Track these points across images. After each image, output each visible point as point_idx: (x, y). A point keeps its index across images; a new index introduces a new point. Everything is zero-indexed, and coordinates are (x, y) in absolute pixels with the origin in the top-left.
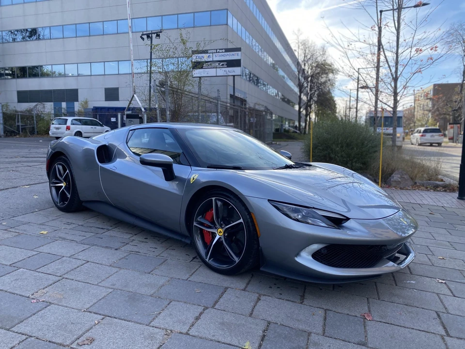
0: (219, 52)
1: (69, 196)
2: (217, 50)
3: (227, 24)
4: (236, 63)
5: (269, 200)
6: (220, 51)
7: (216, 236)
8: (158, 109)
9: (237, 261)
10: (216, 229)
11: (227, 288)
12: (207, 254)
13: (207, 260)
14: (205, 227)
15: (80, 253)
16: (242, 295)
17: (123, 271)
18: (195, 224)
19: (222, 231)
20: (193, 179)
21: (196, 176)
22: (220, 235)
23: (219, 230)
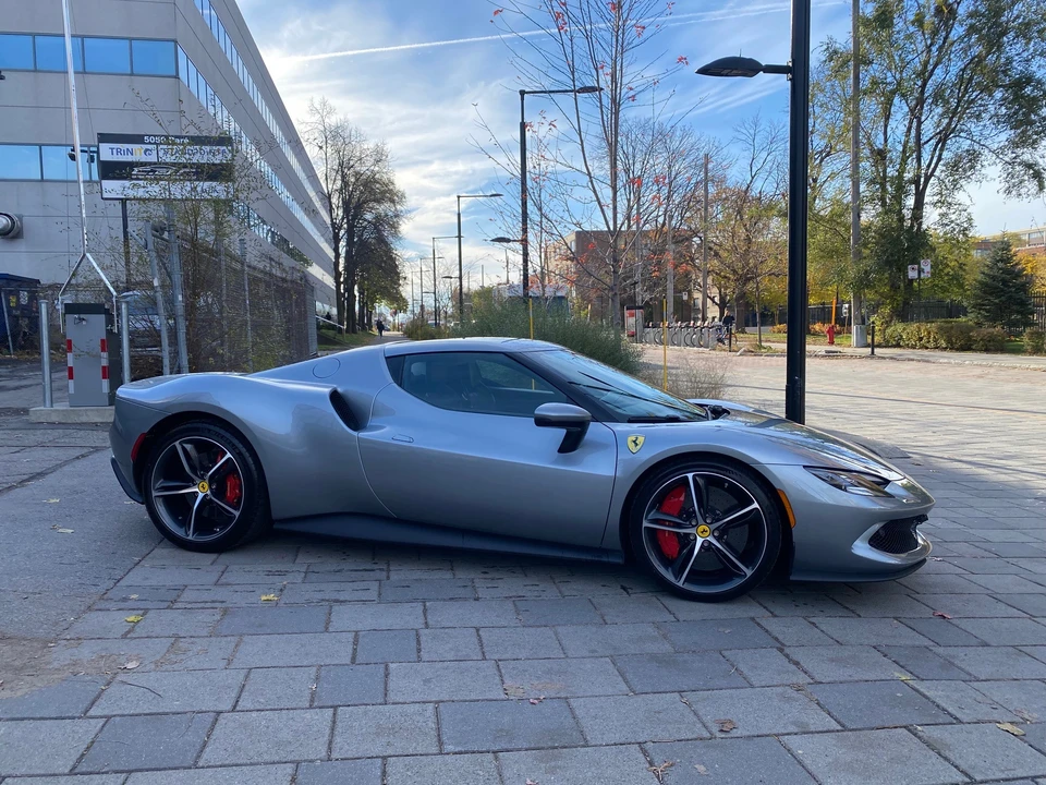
0: (174, 144)
1: (237, 514)
2: (167, 137)
3: (177, 77)
5: (804, 467)
6: (178, 141)
7: (696, 539)
8: (159, 289)
9: (749, 573)
10: (693, 526)
11: (753, 619)
12: (678, 575)
13: (680, 584)
14: (669, 526)
15: (429, 617)
16: (788, 624)
17: (559, 629)
18: (645, 524)
19: (707, 528)
20: (637, 445)
21: (641, 440)
22: (702, 536)
23: (701, 528)
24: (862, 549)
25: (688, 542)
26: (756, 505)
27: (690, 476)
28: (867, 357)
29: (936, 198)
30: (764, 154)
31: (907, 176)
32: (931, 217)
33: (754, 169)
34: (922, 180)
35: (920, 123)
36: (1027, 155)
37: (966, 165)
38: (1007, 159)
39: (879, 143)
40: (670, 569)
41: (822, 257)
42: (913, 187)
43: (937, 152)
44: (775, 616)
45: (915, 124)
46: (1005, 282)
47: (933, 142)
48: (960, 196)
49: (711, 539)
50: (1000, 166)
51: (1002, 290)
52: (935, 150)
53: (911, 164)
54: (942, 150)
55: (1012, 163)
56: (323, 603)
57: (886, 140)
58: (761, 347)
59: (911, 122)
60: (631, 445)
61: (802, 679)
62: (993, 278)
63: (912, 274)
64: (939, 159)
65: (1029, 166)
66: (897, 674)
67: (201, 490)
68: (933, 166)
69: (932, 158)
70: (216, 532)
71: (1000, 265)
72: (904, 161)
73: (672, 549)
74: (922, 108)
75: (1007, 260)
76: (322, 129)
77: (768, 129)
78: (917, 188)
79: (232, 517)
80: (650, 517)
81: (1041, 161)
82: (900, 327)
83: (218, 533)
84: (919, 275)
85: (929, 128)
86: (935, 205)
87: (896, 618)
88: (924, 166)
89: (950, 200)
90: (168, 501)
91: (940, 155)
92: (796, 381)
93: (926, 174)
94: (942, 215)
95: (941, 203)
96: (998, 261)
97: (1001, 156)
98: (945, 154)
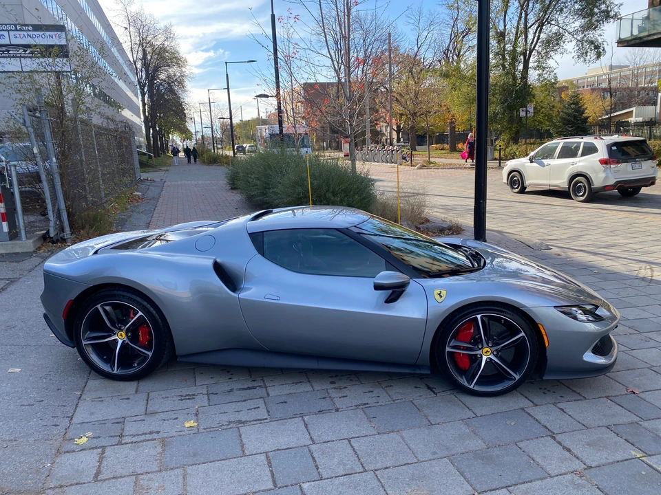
0: (21, 30)
1: (150, 354)
2: (15, 25)
4: (63, 51)
5: (554, 307)
6: (24, 28)
7: (482, 357)
8: (38, 155)
9: (517, 377)
10: (480, 349)
11: (523, 409)
12: (470, 380)
13: (471, 387)
14: (463, 350)
15: (312, 432)
16: (546, 411)
17: (404, 433)
18: (448, 349)
19: (489, 350)
20: (441, 297)
21: (444, 293)
22: (486, 355)
23: (485, 350)
24: (590, 357)
25: (476, 360)
26: (523, 334)
27: (479, 317)
28: (496, 168)
29: (536, 64)
30: (425, 33)
31: (519, 50)
32: (533, 76)
33: (420, 43)
34: (528, 52)
35: (527, 15)
36: (591, 35)
37: (554, 42)
38: (579, 38)
39: (501, 28)
40: (463, 377)
41: (467, 103)
42: (522, 57)
43: (537, 34)
44: (536, 405)
45: (523, 15)
46: (575, 116)
47: (535, 27)
48: (551, 63)
49: (492, 357)
50: (574, 42)
51: (574, 123)
52: (536, 33)
53: (521, 41)
54: (540, 33)
55: (582, 41)
56: (231, 426)
57: (505, 26)
58: (430, 163)
59: (521, 14)
60: (437, 297)
61: (579, 466)
62: (568, 115)
63: (522, 114)
64: (538, 39)
65: (592, 42)
66: (633, 453)
67: (120, 338)
68: (534, 43)
69: (534, 38)
70: (135, 367)
71: (573, 106)
72: (517, 38)
73: (465, 364)
74: (528, 4)
75: (577, 103)
76: (126, 15)
77: (428, 16)
78: (525, 58)
79: (146, 357)
80: (451, 345)
81: (599, 38)
82: (515, 147)
83: (136, 368)
84: (526, 114)
85: (532, 19)
86: (535, 68)
87: (607, 397)
88: (529, 43)
89: (544, 65)
90: (96, 347)
91: (539, 36)
92: (481, 203)
93: (530, 49)
94: (539, 75)
95: (539, 67)
96: (571, 104)
97: (575, 36)
98: (542, 35)
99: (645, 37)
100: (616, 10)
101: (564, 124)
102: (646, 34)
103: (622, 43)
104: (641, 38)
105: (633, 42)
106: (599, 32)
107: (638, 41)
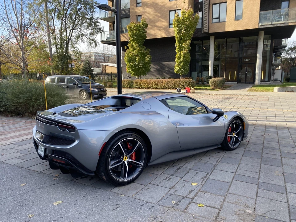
13: (232, 147)
18: (228, 135)
26: (241, 127)
27: (234, 122)
29: (71, 45)
32: (70, 51)
37: (78, 37)
38: (88, 37)
42: (65, 41)
45: (64, 23)
46: (89, 69)
48: (77, 46)
50: (86, 39)
52: (70, 31)
54: (72, 32)
55: (89, 39)
57: (54, 27)
62: (86, 68)
63: (70, 66)
64: (72, 35)
65: (93, 40)
68: (70, 36)
69: (70, 34)
71: (87, 65)
75: (89, 64)
78: (67, 42)
81: (95, 38)
84: (72, 66)
86: (71, 47)
88: (68, 35)
89: (74, 46)
93: (68, 39)
94: (73, 50)
95: (73, 47)
96: (87, 64)
97: (86, 36)
98: (73, 34)
99: (111, 41)
100: (102, 29)
101: (85, 72)
102: (112, 40)
103: (103, 42)
104: (110, 41)
105: (107, 42)
106: (95, 36)
107: (109, 42)
